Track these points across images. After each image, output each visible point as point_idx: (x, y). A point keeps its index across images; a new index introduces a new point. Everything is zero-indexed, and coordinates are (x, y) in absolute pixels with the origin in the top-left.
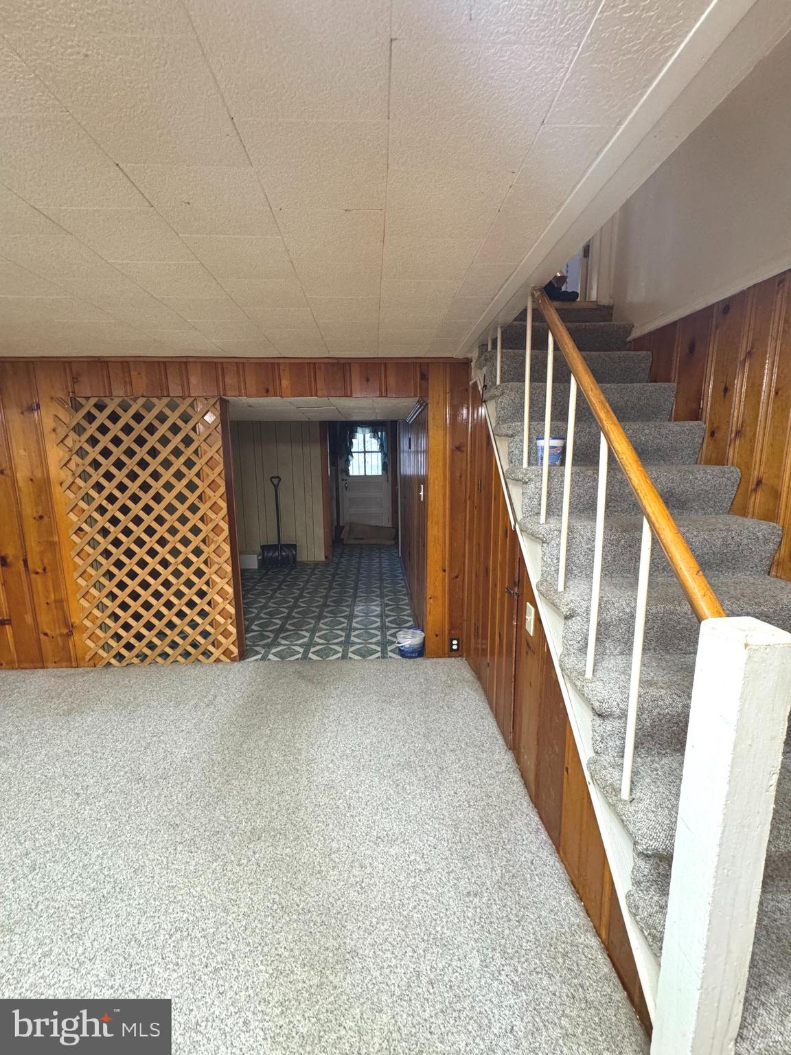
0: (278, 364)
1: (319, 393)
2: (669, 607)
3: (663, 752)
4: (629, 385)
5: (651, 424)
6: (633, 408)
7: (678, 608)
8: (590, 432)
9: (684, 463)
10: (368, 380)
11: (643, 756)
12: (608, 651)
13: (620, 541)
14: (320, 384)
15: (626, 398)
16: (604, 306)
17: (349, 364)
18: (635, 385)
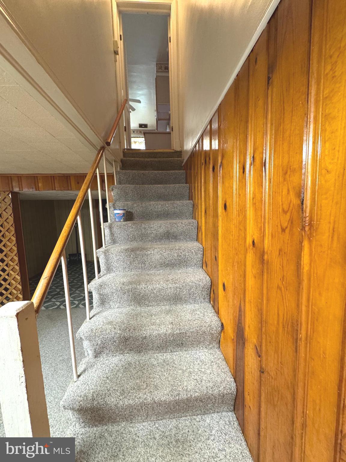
0: (37, 177)
1: (56, 189)
2: (134, 286)
3: (115, 355)
4: (169, 185)
5: (169, 202)
6: (172, 195)
7: (138, 286)
8: (142, 206)
9: (187, 219)
10: (78, 183)
11: (104, 357)
12: (112, 306)
13: (131, 255)
14: (57, 185)
15: (168, 191)
16: (178, 151)
17: (70, 176)
18: (171, 185)
